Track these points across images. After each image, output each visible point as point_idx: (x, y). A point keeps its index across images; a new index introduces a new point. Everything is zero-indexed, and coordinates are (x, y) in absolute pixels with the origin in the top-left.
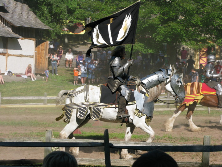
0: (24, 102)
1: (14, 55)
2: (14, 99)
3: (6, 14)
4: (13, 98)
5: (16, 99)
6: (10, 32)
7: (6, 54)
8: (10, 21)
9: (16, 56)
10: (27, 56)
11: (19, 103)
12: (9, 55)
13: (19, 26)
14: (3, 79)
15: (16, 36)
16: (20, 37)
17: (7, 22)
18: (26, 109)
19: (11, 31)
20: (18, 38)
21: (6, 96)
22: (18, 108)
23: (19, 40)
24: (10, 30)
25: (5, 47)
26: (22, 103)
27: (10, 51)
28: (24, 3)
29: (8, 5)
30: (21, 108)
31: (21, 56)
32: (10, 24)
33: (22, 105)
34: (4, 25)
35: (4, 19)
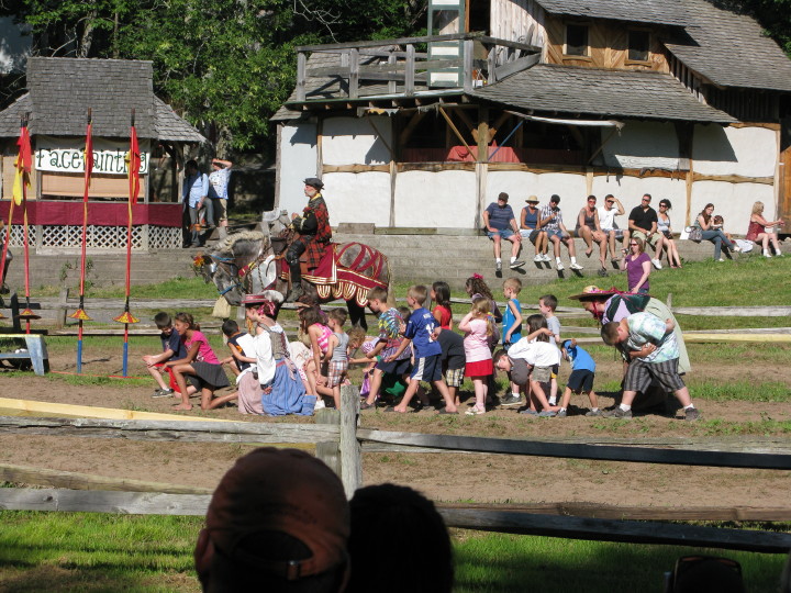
0: (743, 323)
1: (711, 178)
2: (711, 314)
3: (690, 48)
4: (708, 312)
5: (717, 314)
6: (700, 104)
7: (688, 175)
8: (701, 69)
9: (720, 179)
10: (754, 181)
11: (728, 327)
12: (698, 178)
13: (728, 87)
14: (678, 251)
15: (721, 116)
16: (732, 119)
17: (692, 75)
18: (751, 344)
19: (704, 103)
20: (727, 125)
21: (687, 306)
22: (725, 342)
23: (727, 130)
24: (702, 99)
25: (686, 152)
26: (738, 326)
27: (700, 166)
28: (744, 12)
29: (696, 22)
30: (733, 344)
31: (735, 179)
32: (701, 80)
33: (737, 333)
34: (683, 84)
35: (681, 64)
